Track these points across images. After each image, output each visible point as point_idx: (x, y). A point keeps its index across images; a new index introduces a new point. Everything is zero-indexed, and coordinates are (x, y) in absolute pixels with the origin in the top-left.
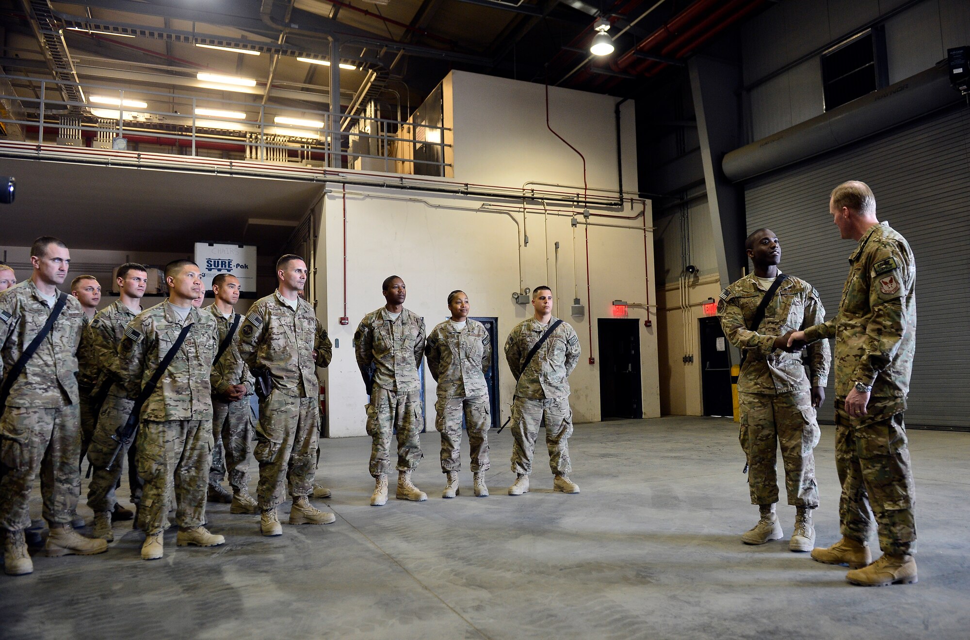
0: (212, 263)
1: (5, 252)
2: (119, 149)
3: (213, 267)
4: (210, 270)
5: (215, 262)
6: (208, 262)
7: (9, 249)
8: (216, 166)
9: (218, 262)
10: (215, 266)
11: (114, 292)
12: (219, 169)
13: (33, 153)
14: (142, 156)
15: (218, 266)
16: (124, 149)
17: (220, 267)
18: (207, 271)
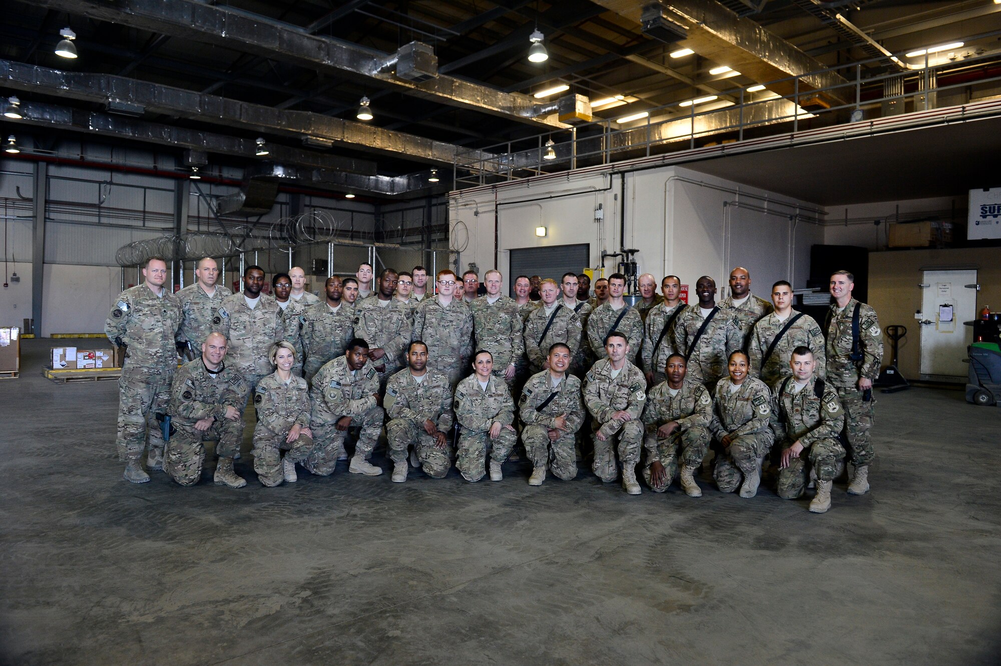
0: (988, 209)
1: (846, 210)
2: (857, 121)
3: (988, 214)
4: (984, 217)
5: (990, 208)
6: (982, 209)
7: (849, 207)
8: (945, 116)
9: (994, 207)
10: (990, 212)
11: (890, 246)
12: (948, 118)
13: (788, 142)
14: (875, 123)
15: (994, 212)
16: (860, 120)
17: (996, 213)
18: (981, 219)
